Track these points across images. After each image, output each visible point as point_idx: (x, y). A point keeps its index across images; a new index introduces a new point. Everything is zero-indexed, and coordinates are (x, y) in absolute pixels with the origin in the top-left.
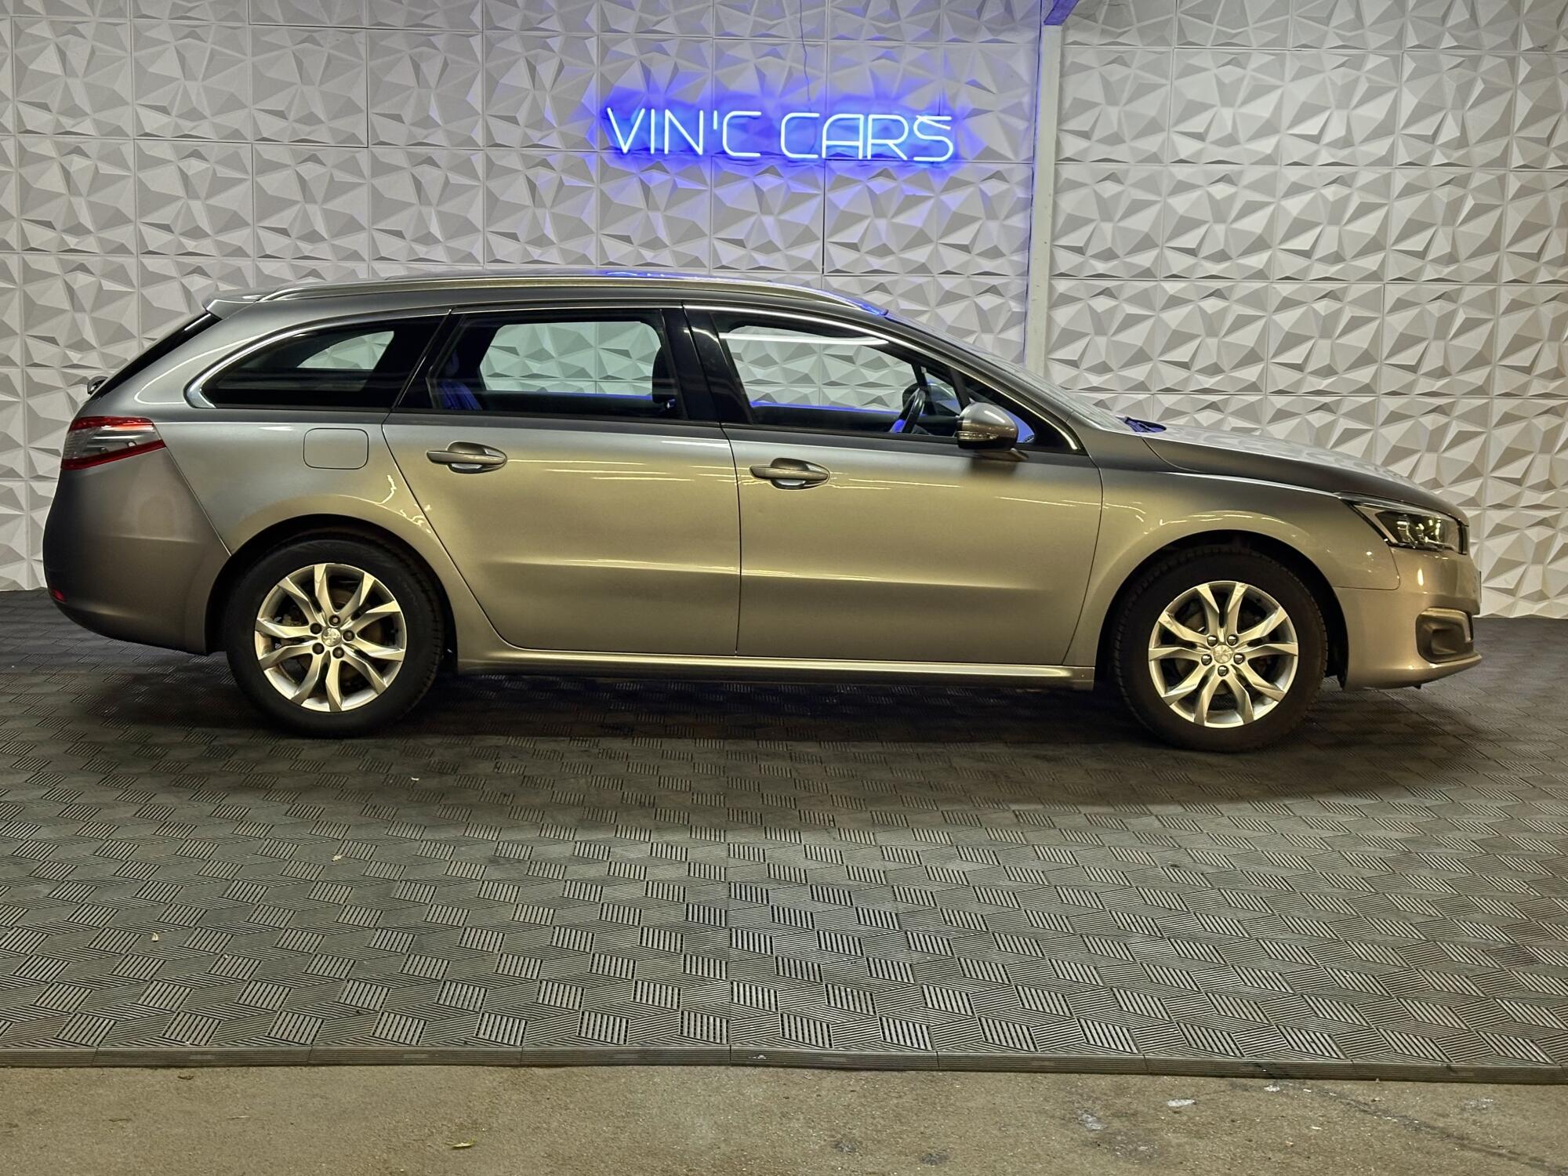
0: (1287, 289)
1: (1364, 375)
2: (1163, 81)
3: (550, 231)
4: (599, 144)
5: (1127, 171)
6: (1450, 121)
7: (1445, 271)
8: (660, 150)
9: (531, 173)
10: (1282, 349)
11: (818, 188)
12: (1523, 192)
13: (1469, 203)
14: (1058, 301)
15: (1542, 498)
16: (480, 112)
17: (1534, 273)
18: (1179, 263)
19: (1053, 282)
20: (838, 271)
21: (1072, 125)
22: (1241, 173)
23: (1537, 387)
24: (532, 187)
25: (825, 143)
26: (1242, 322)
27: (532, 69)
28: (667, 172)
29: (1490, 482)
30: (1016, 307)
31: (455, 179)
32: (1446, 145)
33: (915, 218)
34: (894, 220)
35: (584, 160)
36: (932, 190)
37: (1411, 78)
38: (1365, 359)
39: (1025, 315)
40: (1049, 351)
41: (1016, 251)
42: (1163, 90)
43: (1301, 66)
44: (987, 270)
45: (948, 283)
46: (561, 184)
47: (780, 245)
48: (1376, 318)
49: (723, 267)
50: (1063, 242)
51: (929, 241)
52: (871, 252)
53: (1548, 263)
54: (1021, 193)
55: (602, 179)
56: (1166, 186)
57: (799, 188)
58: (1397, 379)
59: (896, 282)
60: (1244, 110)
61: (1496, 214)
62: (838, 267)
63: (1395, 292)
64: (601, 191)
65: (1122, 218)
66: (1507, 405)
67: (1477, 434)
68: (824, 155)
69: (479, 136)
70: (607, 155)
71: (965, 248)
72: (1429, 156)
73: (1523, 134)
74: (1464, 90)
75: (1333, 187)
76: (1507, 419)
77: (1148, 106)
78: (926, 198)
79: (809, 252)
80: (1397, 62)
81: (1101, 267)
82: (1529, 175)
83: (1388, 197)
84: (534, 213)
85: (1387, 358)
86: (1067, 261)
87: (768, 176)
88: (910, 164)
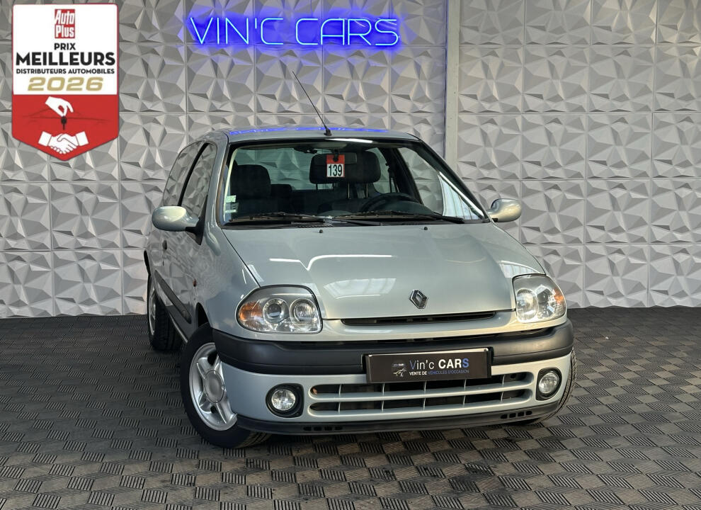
0: (596, 117)
1: (642, 166)
3: (157, 92)
5: (501, 49)
7: (686, 105)
8: (223, 42)
10: (594, 152)
11: (319, 62)
14: (463, 126)
18: (533, 103)
19: (460, 116)
21: (467, 22)
25: (322, 36)
26: (569, 137)
28: (227, 55)
30: (439, 132)
34: (364, 81)
35: (176, 49)
36: (386, 63)
38: (643, 157)
39: (444, 135)
40: (459, 156)
41: (437, 98)
44: (420, 110)
46: (163, 64)
50: (465, 92)
51: (386, 93)
52: (351, 100)
54: (440, 65)
55: (189, 60)
57: (307, 63)
64: (188, 67)
68: (322, 43)
70: (191, 45)
71: (407, 97)
75: (622, 56)
78: (383, 69)
81: (487, 106)
84: (148, 81)
86: (468, 103)
87: (288, 56)
88: (373, 48)
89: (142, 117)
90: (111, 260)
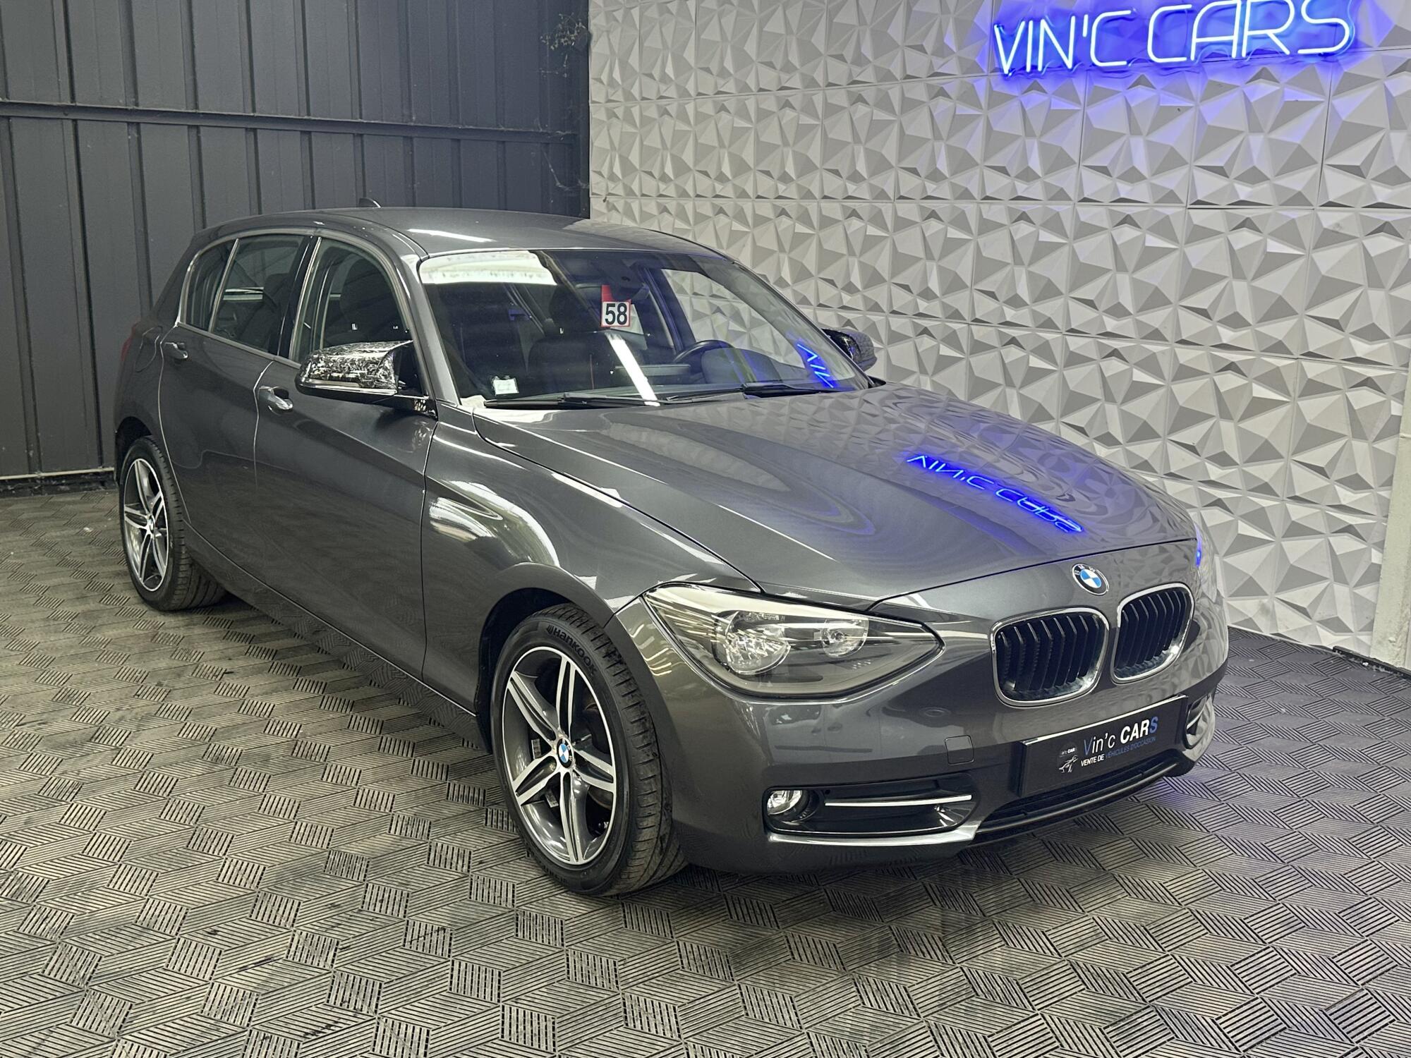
3: (943, 165)
4: (986, 66)
8: (1034, 67)
16: (900, 43)
20: (1199, 202)
24: (933, 119)
25: (1195, 40)
28: (1044, 92)
31: (878, 115)
33: (1294, 133)
34: (1274, 136)
35: (973, 86)
36: (1322, 92)
44: (1380, 201)
45: (1330, 219)
46: (956, 113)
47: (1144, 170)
49: (1085, 200)
52: (1242, 178)
55: (990, 106)
57: (1170, 101)
59: (1269, 215)
62: (1200, 198)
68: (1192, 58)
69: (896, 69)
79: (1175, 179)
84: (934, 146)
87: (1140, 88)
88: (1294, 60)
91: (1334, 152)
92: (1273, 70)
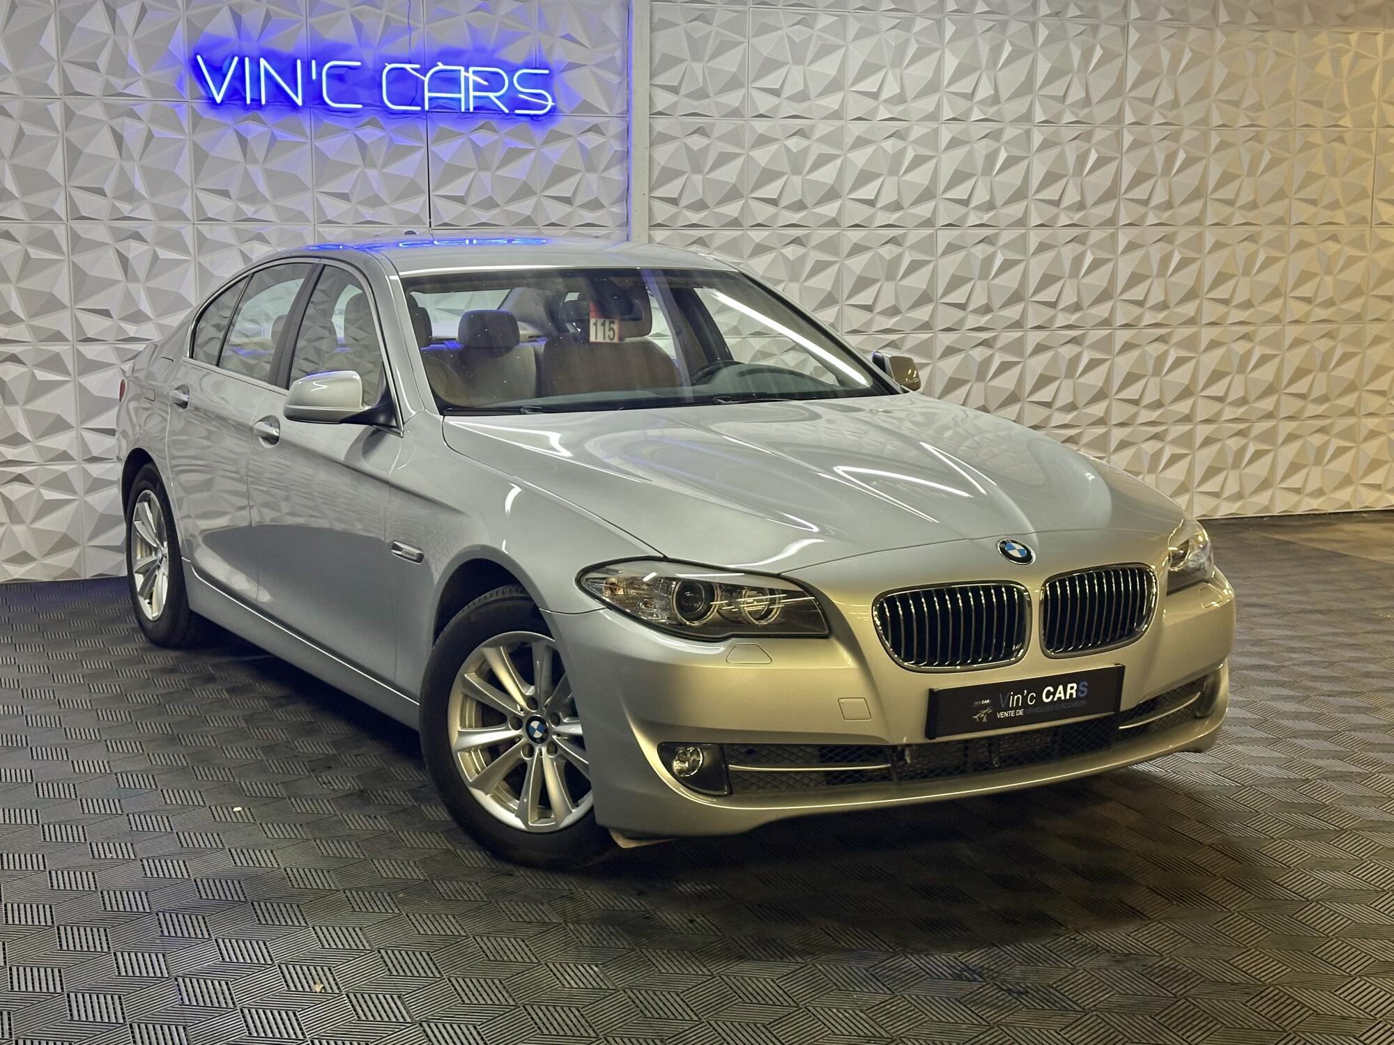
0: (856, 236)
1: (923, 314)
2: (740, 38)
3: (140, 185)
4: (188, 91)
5: (714, 124)
6: (984, 79)
7: (986, 217)
9: (115, 123)
10: (855, 291)
11: (421, 140)
12: (1046, 145)
13: (1003, 156)
15: (1068, 418)
16: (55, 58)
17: (1056, 217)
18: (763, 212)
19: (651, 232)
20: (445, 224)
21: (660, 80)
22: (812, 127)
23: (1061, 320)
24: (119, 139)
26: (820, 267)
27: (112, 14)
28: (265, 124)
29: (1027, 405)
31: (29, 129)
32: (981, 102)
33: (518, 170)
34: (499, 173)
35: (173, 110)
36: (533, 143)
37: (952, 40)
38: (925, 298)
41: (614, 203)
42: (742, 47)
43: (861, 28)
44: (587, 221)
46: (150, 136)
47: (384, 196)
48: (929, 262)
49: (327, 222)
50: (657, 193)
51: (534, 193)
52: (477, 205)
53: (1065, 208)
54: (617, 146)
55: (195, 130)
56: (748, 139)
57: (402, 141)
58: (948, 317)
60: (813, 68)
61: (1024, 164)
62: (446, 221)
63: (945, 237)
64: (195, 144)
65: (712, 169)
66: (1040, 336)
67: (1016, 363)
69: (54, 82)
70: (199, 105)
71: (568, 201)
72: (970, 110)
73: (1043, 92)
74: (996, 50)
75: (892, 140)
76: (1040, 348)
77: (729, 63)
78: (526, 152)
79: (416, 205)
80: (940, 24)
81: (694, 217)
82: (1049, 129)
83: (937, 150)
84: (122, 168)
85: (941, 297)
86: (663, 212)
87: (368, 129)
88: (511, 117)
89: (115, 232)
90: (61, 482)
91: (547, 187)
92: (494, 123)
